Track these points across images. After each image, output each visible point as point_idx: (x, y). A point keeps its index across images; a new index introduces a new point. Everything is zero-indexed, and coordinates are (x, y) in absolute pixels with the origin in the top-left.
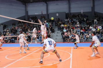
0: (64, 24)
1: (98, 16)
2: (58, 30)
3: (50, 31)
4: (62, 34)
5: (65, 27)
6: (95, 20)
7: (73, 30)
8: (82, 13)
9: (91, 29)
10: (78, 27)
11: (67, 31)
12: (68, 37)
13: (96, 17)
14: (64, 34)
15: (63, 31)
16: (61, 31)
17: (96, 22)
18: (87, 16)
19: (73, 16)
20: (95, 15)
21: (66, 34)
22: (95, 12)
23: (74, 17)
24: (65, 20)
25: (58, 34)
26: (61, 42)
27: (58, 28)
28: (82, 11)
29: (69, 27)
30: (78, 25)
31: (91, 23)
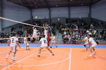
0: (64, 28)
1: (93, 21)
2: (59, 33)
3: (52, 34)
4: (62, 37)
5: (65, 30)
6: (92, 25)
7: (72, 33)
8: (80, 18)
9: (88, 33)
10: (76, 31)
11: (67, 34)
12: (68, 39)
13: (92, 22)
14: (64, 37)
15: (63, 34)
16: (62, 33)
17: (92, 27)
18: (85, 22)
19: (72, 20)
20: (91, 20)
21: (66, 36)
22: (91, 18)
23: (73, 22)
24: (65, 24)
25: (59, 37)
26: (61, 44)
27: (59, 31)
28: (80, 17)
29: (69, 31)
30: (77, 29)
31: (87, 27)
